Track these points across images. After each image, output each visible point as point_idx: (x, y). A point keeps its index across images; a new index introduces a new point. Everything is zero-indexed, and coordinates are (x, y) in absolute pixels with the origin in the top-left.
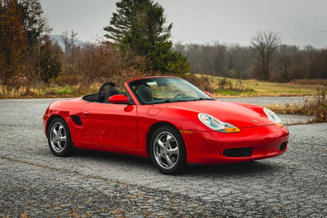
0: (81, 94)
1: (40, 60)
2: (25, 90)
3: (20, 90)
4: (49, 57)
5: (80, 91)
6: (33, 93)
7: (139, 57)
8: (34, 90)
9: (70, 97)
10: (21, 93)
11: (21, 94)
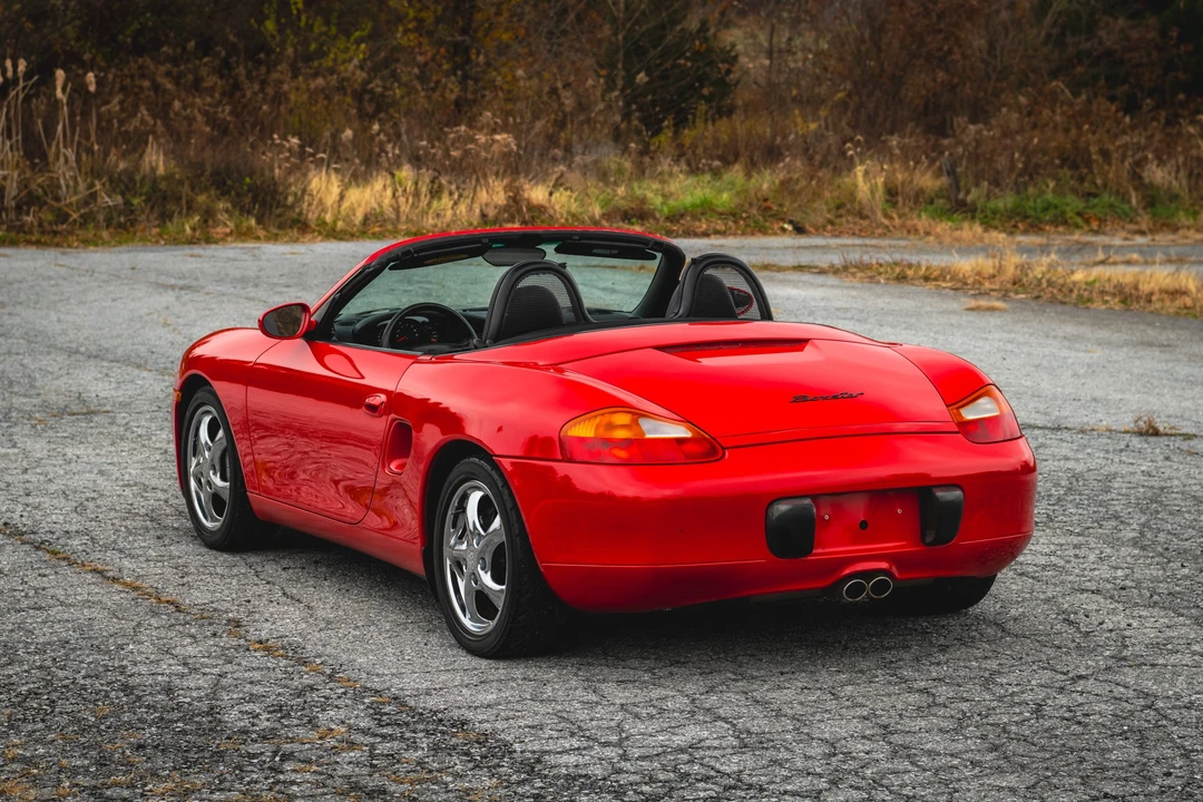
0: (772, 216)
1: (624, 39)
2: (501, 198)
3: (483, 196)
4: (674, 22)
5: (768, 204)
6: (540, 209)
7: (1121, 22)
8: (551, 194)
9: (717, 232)
10: (481, 210)
11: (483, 215)
